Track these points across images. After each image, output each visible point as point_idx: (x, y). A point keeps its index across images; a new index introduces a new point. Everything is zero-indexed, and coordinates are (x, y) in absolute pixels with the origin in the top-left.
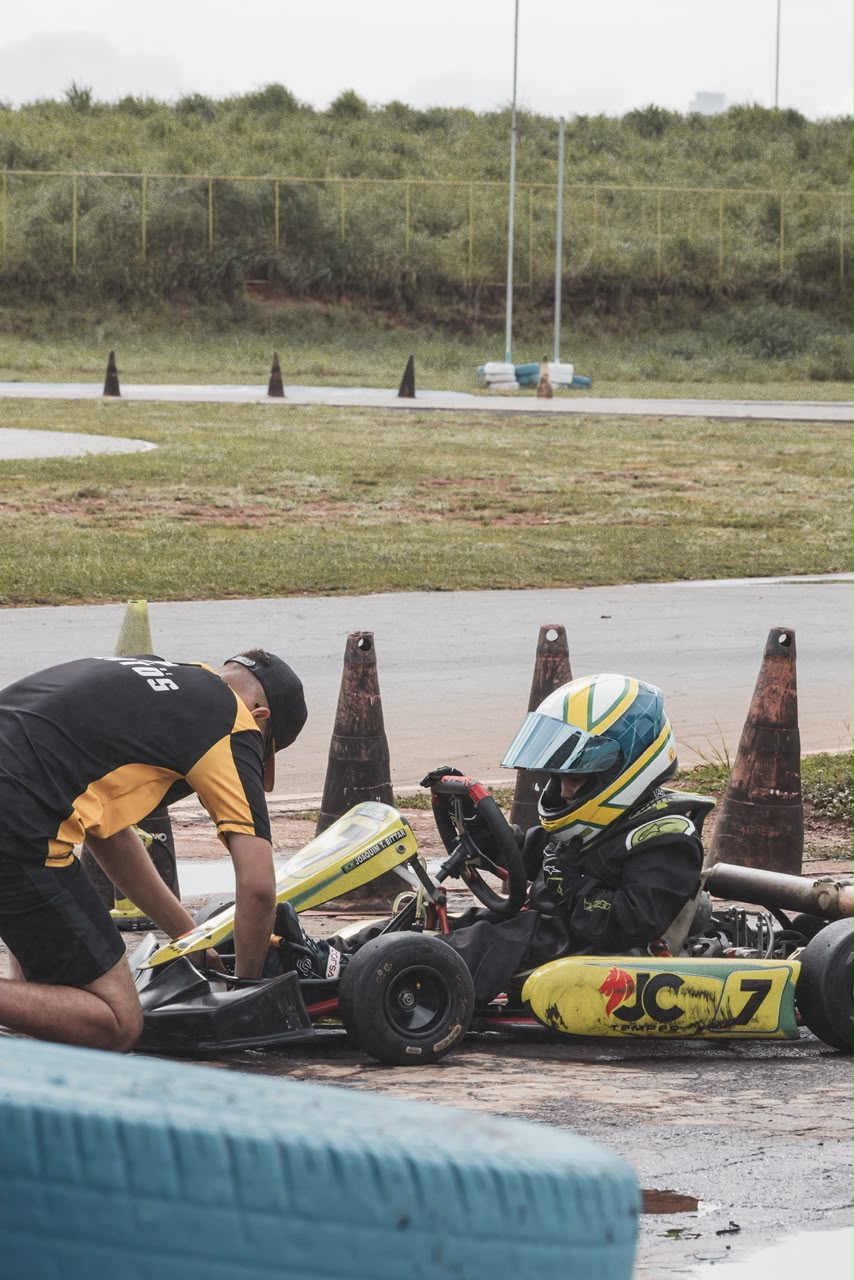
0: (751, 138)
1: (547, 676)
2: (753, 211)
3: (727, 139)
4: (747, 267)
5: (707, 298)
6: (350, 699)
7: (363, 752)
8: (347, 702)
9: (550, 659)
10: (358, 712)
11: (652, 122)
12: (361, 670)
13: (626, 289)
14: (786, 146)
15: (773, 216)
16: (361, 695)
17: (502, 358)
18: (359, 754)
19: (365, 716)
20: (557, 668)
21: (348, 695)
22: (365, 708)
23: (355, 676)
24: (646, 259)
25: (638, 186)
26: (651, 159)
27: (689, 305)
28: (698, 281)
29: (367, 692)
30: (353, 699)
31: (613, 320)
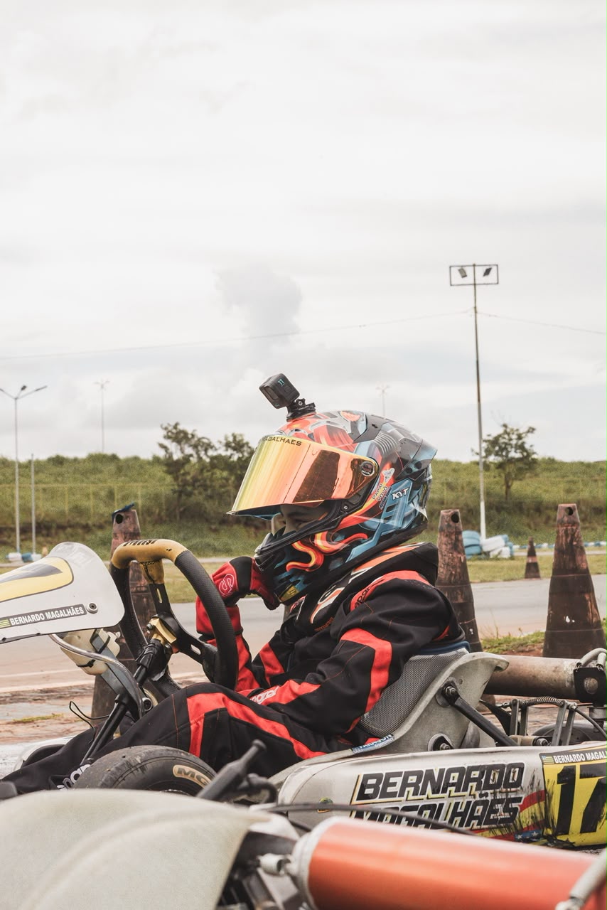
0: (99, 466)
1: (569, 540)
2: (103, 493)
3: (90, 465)
4: (102, 515)
5: (87, 528)
6: (447, 558)
7: (459, 596)
8: (444, 561)
9: (569, 528)
10: (454, 567)
11: (58, 461)
12: (453, 537)
13: (54, 525)
14: (112, 467)
15: (111, 495)
16: (455, 556)
17: (15, 550)
18: (457, 599)
19: (458, 570)
20: (574, 533)
21: (445, 555)
22: (458, 564)
23: (450, 542)
24: (62, 513)
25: (55, 485)
26: (60, 474)
27: (80, 531)
28: (83, 522)
29: (459, 553)
30: (449, 559)
31: (49, 539)
